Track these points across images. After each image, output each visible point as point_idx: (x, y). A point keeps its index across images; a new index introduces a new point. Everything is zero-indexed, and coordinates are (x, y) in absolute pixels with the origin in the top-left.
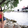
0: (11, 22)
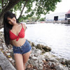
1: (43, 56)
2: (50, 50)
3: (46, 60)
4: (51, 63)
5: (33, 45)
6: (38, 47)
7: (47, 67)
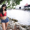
0: (13, 22)
1: (14, 24)
2: (17, 21)
3: (16, 25)
4: (17, 26)
5: (10, 19)
6: (12, 20)
7: (16, 28)
